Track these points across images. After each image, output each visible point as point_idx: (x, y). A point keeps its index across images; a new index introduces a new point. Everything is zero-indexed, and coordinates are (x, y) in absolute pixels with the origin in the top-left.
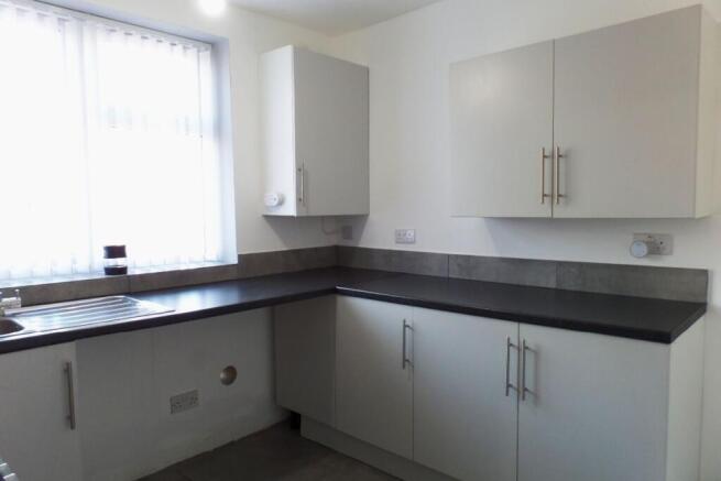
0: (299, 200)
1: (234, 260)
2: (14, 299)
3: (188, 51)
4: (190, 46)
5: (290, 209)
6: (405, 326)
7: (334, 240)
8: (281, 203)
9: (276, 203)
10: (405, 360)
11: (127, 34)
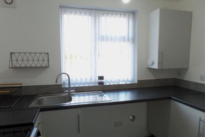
0: (159, 63)
1: (136, 82)
2: (73, 90)
3: (126, 16)
4: (126, 14)
5: (156, 66)
6: (200, 120)
7: (174, 76)
8: (153, 64)
9: (151, 64)
10: (199, 134)
11: (107, 14)
